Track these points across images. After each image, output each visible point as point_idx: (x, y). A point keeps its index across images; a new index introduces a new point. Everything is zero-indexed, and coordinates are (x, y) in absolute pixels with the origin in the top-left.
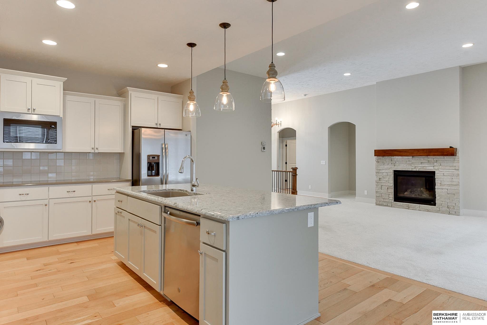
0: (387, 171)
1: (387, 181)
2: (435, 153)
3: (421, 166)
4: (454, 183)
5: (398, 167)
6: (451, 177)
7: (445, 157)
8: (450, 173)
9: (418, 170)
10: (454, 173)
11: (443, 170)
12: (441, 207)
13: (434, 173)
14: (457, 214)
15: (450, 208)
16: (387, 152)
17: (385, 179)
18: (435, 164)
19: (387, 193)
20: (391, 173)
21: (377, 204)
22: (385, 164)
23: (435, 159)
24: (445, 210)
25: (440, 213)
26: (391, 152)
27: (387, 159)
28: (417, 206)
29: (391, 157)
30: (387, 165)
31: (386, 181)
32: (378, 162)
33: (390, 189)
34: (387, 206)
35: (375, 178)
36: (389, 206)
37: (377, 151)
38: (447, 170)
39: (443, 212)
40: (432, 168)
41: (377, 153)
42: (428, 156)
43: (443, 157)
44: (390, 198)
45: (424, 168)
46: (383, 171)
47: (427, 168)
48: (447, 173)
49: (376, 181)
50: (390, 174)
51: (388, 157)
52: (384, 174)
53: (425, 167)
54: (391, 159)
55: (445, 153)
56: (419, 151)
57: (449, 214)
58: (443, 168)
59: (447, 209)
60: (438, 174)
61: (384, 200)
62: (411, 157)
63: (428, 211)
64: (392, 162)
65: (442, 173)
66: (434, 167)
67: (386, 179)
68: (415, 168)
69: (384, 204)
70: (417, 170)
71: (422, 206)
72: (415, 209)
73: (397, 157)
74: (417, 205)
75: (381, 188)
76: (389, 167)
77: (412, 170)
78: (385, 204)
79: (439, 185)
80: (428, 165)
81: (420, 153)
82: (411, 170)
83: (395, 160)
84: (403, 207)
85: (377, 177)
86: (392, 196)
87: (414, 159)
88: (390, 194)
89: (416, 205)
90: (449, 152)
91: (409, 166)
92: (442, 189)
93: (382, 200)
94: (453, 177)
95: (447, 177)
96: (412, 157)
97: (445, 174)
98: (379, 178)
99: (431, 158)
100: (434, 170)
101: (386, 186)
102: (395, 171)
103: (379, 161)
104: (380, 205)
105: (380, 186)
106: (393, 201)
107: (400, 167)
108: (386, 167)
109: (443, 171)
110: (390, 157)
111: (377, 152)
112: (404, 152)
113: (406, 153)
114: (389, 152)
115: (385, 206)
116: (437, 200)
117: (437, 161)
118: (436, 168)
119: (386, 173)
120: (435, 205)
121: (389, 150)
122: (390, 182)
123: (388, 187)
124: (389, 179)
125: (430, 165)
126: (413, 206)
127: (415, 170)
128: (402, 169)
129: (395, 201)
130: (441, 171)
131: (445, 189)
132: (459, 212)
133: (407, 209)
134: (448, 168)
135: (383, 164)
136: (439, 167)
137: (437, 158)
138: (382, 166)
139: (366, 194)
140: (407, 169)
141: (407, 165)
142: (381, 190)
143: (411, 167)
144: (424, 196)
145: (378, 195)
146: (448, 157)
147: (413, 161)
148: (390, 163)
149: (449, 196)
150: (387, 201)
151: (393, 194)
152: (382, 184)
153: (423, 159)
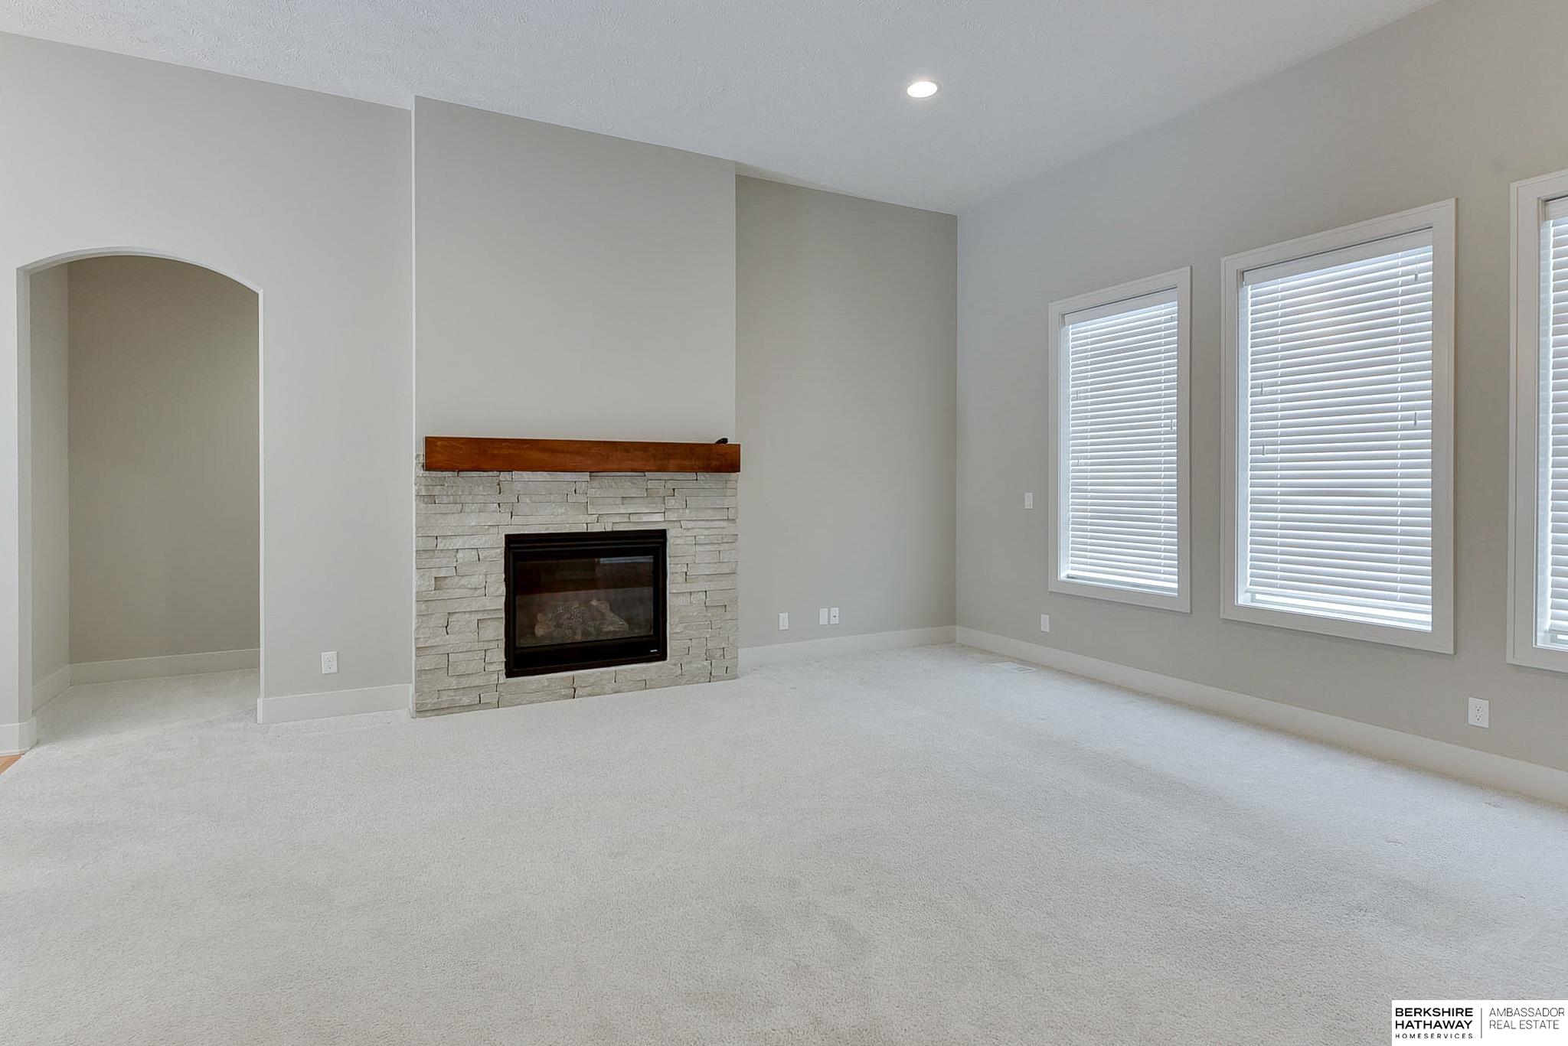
0: (476, 542)
1: (476, 589)
2: (684, 459)
3: (622, 511)
4: (726, 569)
5: (531, 520)
6: (716, 546)
7: (701, 476)
8: (715, 531)
9: (609, 529)
10: (724, 532)
11: (690, 525)
12: (686, 659)
13: (662, 534)
14: (730, 673)
15: (713, 658)
16: (496, 452)
17: (464, 581)
18: (671, 502)
19: (477, 646)
20: (498, 550)
21: (421, 711)
22: (467, 509)
23: (670, 485)
24: (699, 669)
25: (684, 684)
27: (479, 484)
28: (607, 677)
29: (496, 473)
30: (480, 512)
31: (470, 589)
32: (428, 498)
33: (488, 623)
34: (480, 705)
35: (413, 582)
36: (488, 706)
37: (439, 443)
38: (707, 524)
39: (693, 679)
40: (659, 518)
41: (441, 454)
42: (646, 473)
43: (693, 476)
44: (492, 668)
45: (633, 518)
46: (458, 543)
47: (645, 519)
48: (706, 532)
49: (418, 593)
50: (493, 552)
51: (485, 474)
52: (460, 555)
53: (637, 516)
54: (499, 485)
55: (714, 463)
57: (710, 682)
58: (693, 516)
59: (705, 663)
60: (678, 541)
61: (465, 682)
62: (586, 476)
63: (646, 685)
64: (501, 498)
65: (691, 533)
66: (664, 513)
67: (477, 580)
68: (599, 522)
69: (461, 700)
70: (607, 530)
71: (624, 671)
72: (598, 690)
73: (527, 475)
74: (609, 672)
75: (446, 627)
76: (487, 519)
77: (589, 531)
78: (466, 701)
79: (680, 579)
80: (646, 507)
81: (631, 460)
82: (582, 529)
83: (518, 486)
85: (422, 577)
86: (498, 657)
87: (595, 483)
88: (493, 645)
89: (602, 673)
91: (578, 512)
92: (691, 592)
93: (453, 683)
94: (722, 548)
95: (705, 546)
96: (588, 473)
97: (701, 539)
98: (435, 578)
99: (657, 481)
100: (663, 524)
101: (470, 612)
102: (510, 539)
103: (435, 493)
104: (438, 711)
105: (439, 620)
106: (503, 678)
107: (540, 519)
108: (472, 520)
109: (693, 528)
110: (491, 473)
111: (441, 447)
113: (578, 458)
114: (502, 448)
115: (469, 707)
116: (675, 635)
117: (674, 489)
118: (672, 516)
119: (474, 552)
120: (663, 656)
121: (504, 444)
122: (492, 590)
123: (480, 616)
124: (486, 575)
125: (653, 507)
126: (592, 680)
127: (597, 528)
128: (547, 529)
129: (509, 674)
130: (689, 529)
131: (700, 593)
132: (736, 666)
133: (566, 697)
134: (709, 514)
135: (459, 506)
136: (681, 511)
137: (675, 478)
138: (452, 520)
139: (334, 670)
140: (568, 525)
141: (569, 509)
142: (447, 634)
143: (583, 518)
144: (609, 632)
145: (430, 662)
146: (708, 476)
147: (592, 492)
148: (493, 500)
149: (709, 614)
150: (476, 683)
151: (503, 645)
152: (453, 606)
153: (629, 484)
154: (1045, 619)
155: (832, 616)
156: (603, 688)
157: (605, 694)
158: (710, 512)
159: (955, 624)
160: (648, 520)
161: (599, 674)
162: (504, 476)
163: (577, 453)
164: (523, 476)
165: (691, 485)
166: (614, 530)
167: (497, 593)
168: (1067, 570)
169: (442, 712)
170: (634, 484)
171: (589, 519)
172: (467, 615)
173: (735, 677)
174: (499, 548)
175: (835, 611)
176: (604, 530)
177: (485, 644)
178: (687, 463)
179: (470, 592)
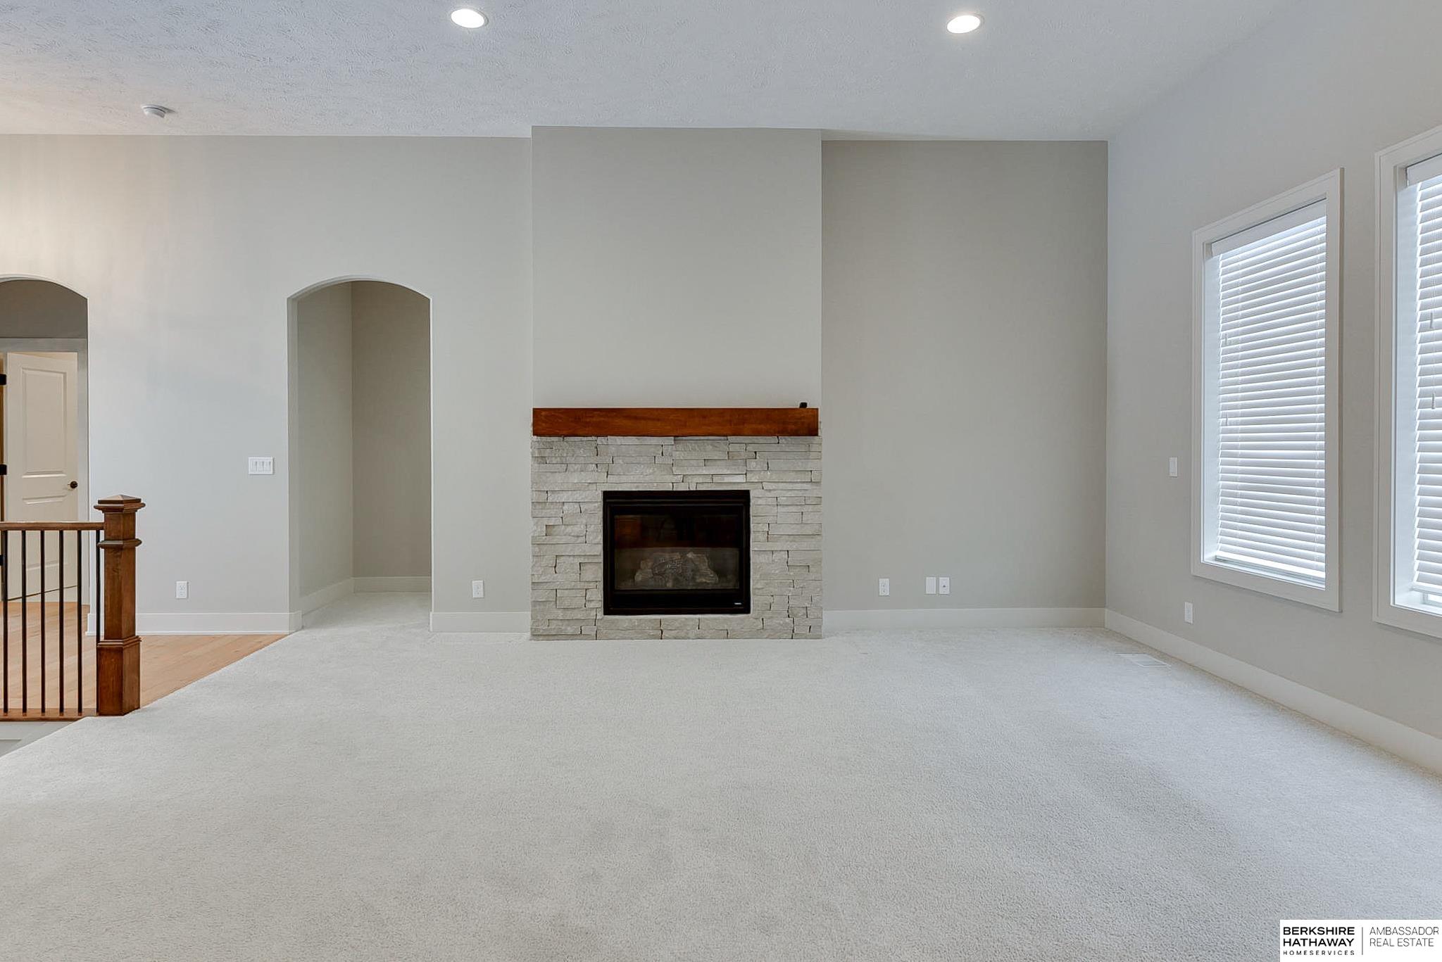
0: (578, 496)
1: (578, 537)
2: (760, 424)
3: (705, 472)
4: (809, 530)
5: (624, 479)
6: (799, 507)
7: (783, 440)
8: (800, 494)
9: (693, 488)
10: (807, 494)
11: (773, 486)
12: (767, 614)
13: (745, 495)
14: (814, 632)
15: (796, 616)
16: (588, 420)
17: (569, 529)
18: (753, 464)
19: (579, 585)
20: (596, 505)
21: (536, 635)
22: (571, 468)
23: (750, 448)
24: (782, 625)
25: (767, 638)
26: (602, 419)
27: (580, 447)
28: (691, 623)
29: (594, 438)
30: (581, 471)
31: (573, 536)
32: (541, 459)
33: (589, 566)
34: (580, 635)
35: (529, 528)
36: (587, 637)
37: (543, 413)
38: (790, 486)
39: (775, 634)
40: (741, 479)
41: (546, 423)
42: (729, 437)
43: (774, 439)
44: (591, 605)
45: (716, 479)
46: (564, 497)
47: (727, 479)
48: (789, 494)
49: (533, 537)
50: (592, 506)
51: (585, 439)
52: (566, 507)
53: (719, 477)
54: (596, 448)
56: (704, 417)
57: (792, 638)
58: (775, 478)
59: (787, 620)
60: (760, 502)
61: (569, 615)
62: (670, 440)
63: (729, 635)
64: (599, 459)
65: (773, 494)
66: (746, 474)
67: (578, 529)
68: (683, 482)
69: (566, 629)
70: (691, 489)
71: (707, 619)
72: (683, 634)
73: (619, 440)
74: (692, 619)
75: (555, 567)
76: (588, 477)
77: (674, 489)
78: (570, 630)
79: (762, 537)
80: (726, 468)
82: (668, 488)
83: (612, 449)
84: (642, 634)
85: (536, 524)
86: (597, 596)
87: (680, 447)
88: (592, 585)
89: (686, 619)
90: (803, 423)
91: (663, 473)
92: (773, 551)
93: (560, 614)
94: (805, 509)
95: (786, 508)
96: (673, 438)
97: (782, 500)
98: (546, 526)
99: (739, 445)
100: (746, 485)
101: (574, 556)
102: (607, 495)
103: (546, 455)
104: (548, 636)
105: (549, 560)
106: (600, 615)
107: (631, 478)
108: (575, 478)
109: (774, 490)
110: (590, 438)
111: (546, 417)
112: (653, 419)
114: (592, 417)
115: (572, 636)
116: (757, 591)
117: (755, 453)
118: (753, 478)
119: (577, 506)
120: (746, 609)
121: (595, 413)
122: (591, 538)
123: (581, 560)
124: (586, 525)
125: (735, 469)
126: (677, 624)
127: (682, 487)
128: (637, 487)
129: (607, 612)
130: (770, 491)
131: (782, 553)
132: (820, 627)
133: (654, 637)
134: (792, 476)
135: (564, 466)
136: (762, 473)
137: (756, 441)
138: (559, 478)
139: (481, 595)
140: (655, 484)
141: (656, 469)
142: (556, 572)
143: (669, 478)
144: (702, 583)
145: (543, 595)
146: (789, 439)
147: (676, 454)
148: (592, 461)
149: (792, 574)
150: (579, 617)
151: (601, 586)
152: (560, 550)
153: (711, 447)
154: (1189, 607)
155: (941, 585)
156: (687, 634)
157: (689, 638)
158: (793, 474)
159: (1104, 607)
160: (729, 479)
161: (683, 620)
162: (601, 440)
163: (658, 420)
164: (616, 440)
165: (775, 448)
166: (698, 489)
167: (596, 541)
168: (1212, 551)
169: (551, 638)
170: (716, 447)
171: (675, 479)
172: (572, 558)
173: (819, 637)
174: (597, 502)
175: (945, 581)
176: (688, 490)
177: (586, 584)
178: (762, 427)
179: (573, 539)
